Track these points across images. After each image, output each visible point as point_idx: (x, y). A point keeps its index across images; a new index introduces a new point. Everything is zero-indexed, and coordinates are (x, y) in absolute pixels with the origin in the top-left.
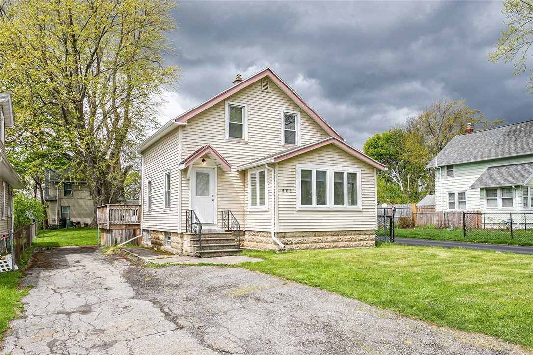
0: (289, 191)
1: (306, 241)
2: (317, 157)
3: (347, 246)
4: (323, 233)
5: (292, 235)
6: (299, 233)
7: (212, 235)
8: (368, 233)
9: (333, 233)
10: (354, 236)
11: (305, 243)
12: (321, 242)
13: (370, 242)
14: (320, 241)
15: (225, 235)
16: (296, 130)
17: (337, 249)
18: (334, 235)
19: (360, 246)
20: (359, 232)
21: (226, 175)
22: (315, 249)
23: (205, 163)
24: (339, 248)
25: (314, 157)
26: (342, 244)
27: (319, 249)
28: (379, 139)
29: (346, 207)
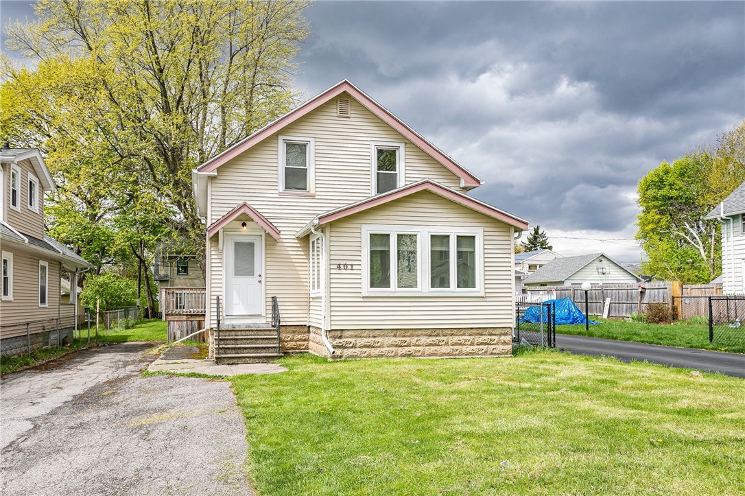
0: (349, 267)
1: (379, 344)
2: (399, 214)
3: (455, 353)
4: (411, 332)
5: (354, 334)
6: (367, 332)
7: (248, 333)
8: (498, 332)
9: (429, 332)
10: (468, 338)
11: (377, 347)
12: (406, 346)
13: (500, 348)
14: (406, 344)
15: (268, 333)
16: (397, 172)
17: (437, 358)
18: (430, 336)
19: (481, 352)
20: (480, 331)
21: (278, 244)
22: (396, 356)
23: (245, 228)
24: (441, 355)
25: (395, 213)
26: (445, 349)
27: (402, 356)
28: (667, 172)
29: (453, 290)
